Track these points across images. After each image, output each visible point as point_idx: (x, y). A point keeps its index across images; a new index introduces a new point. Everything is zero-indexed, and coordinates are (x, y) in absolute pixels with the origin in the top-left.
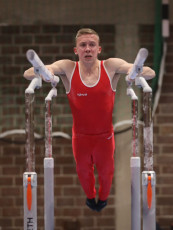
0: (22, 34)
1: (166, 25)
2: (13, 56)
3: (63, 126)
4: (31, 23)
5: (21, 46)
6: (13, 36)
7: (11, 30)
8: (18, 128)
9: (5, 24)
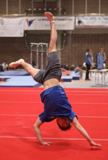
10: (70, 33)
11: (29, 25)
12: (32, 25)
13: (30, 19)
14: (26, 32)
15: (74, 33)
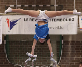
0: (29, 43)
1: (62, 41)
2: (27, 48)
3: (38, 65)
4: (31, 40)
5: (29, 46)
6: (27, 43)
7: (27, 42)
8: (28, 65)
9: (25, 40)
10: (70, 39)
11: (11, 28)
12: (14, 27)
13: (12, 18)
14: (5, 37)
15: (75, 40)
